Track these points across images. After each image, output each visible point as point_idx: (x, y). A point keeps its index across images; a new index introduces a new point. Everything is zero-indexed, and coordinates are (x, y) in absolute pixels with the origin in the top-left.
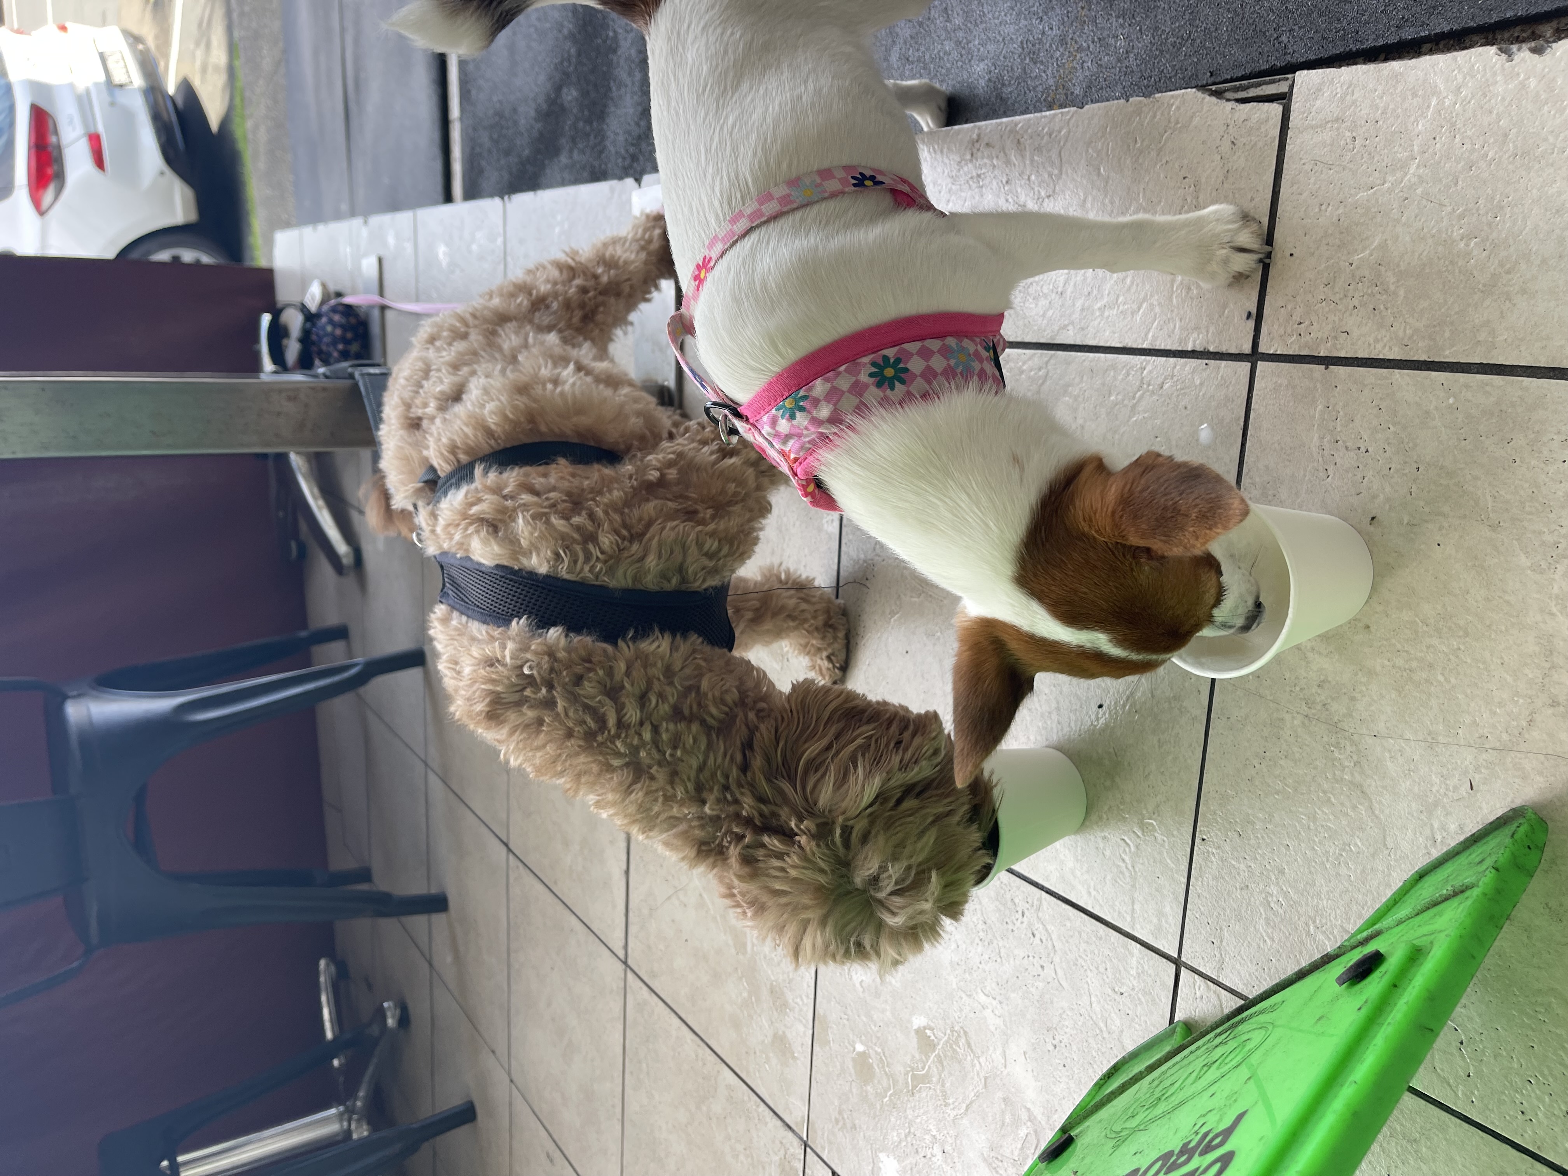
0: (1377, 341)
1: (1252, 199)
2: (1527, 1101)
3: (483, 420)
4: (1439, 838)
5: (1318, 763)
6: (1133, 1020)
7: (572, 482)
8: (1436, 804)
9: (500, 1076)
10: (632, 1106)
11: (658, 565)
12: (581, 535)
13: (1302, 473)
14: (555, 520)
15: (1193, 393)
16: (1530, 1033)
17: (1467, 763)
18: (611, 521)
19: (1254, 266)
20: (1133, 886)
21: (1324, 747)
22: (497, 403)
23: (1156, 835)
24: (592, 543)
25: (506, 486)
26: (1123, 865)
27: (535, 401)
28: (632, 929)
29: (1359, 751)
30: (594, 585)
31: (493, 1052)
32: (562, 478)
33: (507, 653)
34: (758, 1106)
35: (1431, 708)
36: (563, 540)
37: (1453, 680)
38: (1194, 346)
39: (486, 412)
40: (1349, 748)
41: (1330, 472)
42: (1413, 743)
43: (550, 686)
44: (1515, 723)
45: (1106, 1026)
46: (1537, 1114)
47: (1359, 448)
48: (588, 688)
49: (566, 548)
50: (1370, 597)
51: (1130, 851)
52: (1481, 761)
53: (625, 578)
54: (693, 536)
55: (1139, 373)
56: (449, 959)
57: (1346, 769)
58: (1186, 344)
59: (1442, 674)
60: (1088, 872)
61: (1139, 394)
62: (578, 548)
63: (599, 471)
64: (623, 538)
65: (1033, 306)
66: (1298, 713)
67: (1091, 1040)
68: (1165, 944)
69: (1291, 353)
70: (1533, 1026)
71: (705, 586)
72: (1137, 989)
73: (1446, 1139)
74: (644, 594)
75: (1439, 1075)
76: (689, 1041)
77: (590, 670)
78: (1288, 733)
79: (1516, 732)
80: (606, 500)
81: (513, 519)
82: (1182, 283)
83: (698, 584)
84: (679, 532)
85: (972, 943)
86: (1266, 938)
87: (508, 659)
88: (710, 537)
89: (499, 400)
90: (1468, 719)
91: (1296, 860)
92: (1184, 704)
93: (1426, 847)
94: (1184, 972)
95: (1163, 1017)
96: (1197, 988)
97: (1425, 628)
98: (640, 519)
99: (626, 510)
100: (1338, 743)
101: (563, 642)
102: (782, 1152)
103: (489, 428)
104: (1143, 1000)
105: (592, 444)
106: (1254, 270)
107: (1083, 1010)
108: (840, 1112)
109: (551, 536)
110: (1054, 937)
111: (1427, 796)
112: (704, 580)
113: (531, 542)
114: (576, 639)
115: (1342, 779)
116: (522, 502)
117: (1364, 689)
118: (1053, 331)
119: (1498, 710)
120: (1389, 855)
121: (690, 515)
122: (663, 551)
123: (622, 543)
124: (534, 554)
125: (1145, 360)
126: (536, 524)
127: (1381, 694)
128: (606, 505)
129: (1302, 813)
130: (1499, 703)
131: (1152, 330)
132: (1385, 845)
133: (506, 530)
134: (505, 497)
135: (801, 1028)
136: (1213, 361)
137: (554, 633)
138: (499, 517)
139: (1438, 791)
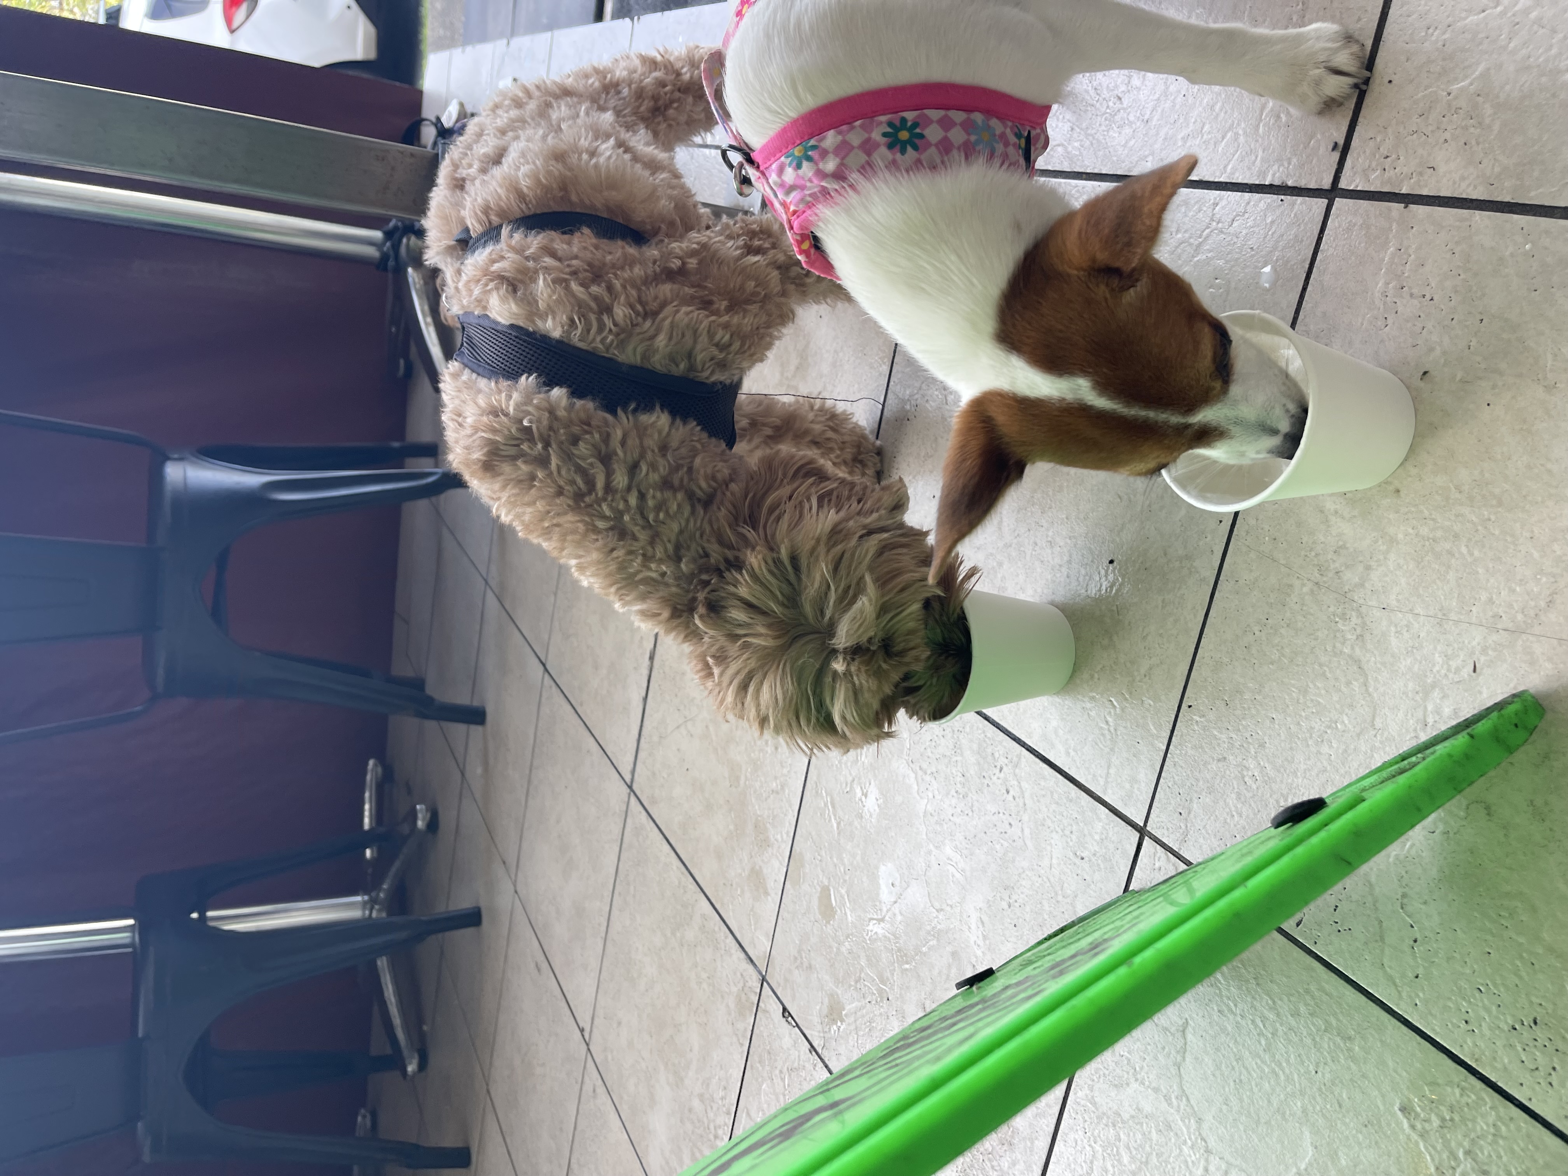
0: (1463, 178)
1: (1359, 19)
2: (1473, 1010)
3: (517, 182)
4: (1430, 720)
5: (1319, 634)
6: (1089, 886)
7: (594, 254)
8: (1434, 686)
9: (506, 886)
10: (616, 926)
11: (667, 346)
12: (597, 304)
13: (1360, 320)
14: (574, 286)
15: (1262, 232)
16: (1489, 937)
17: (1474, 643)
18: (627, 296)
19: (1348, 91)
20: (1112, 750)
21: (1329, 617)
22: (532, 166)
23: (1144, 699)
24: (607, 314)
25: (529, 248)
26: (1106, 727)
27: (570, 169)
28: (641, 755)
29: (1364, 623)
30: (604, 357)
31: (504, 863)
32: (585, 248)
33: (512, 403)
34: (726, 937)
35: (1448, 582)
36: (580, 307)
37: (1476, 553)
38: (1273, 180)
39: (520, 174)
40: (1354, 620)
41: (1390, 321)
42: (1422, 618)
43: (547, 445)
44: (1532, 603)
45: (1062, 890)
46: (1481, 1025)
47: (1424, 296)
48: (583, 448)
49: (582, 316)
50: (1406, 460)
51: (1115, 714)
52: (1490, 642)
53: (635, 354)
54: (705, 323)
55: (1210, 210)
56: (479, 771)
57: (1348, 642)
58: (1264, 178)
59: (1467, 546)
60: (1070, 732)
61: (1207, 231)
62: (593, 317)
63: (623, 248)
64: (637, 314)
65: (1116, 135)
66: (1309, 580)
67: (1045, 903)
68: (1133, 811)
69: (1372, 189)
70: (1494, 931)
71: (713, 379)
72: (1098, 855)
73: (1381, 1041)
74: (652, 373)
75: (1385, 972)
76: (675, 868)
77: (587, 432)
78: (1295, 600)
79: (1532, 613)
80: (626, 276)
81: (534, 280)
82: (1272, 110)
83: (706, 374)
84: (692, 318)
85: (948, 794)
86: (1234, 813)
87: (511, 410)
88: (723, 329)
89: (534, 163)
90: (1484, 596)
91: (1279, 735)
92: (1195, 564)
93: (1415, 730)
94: (1147, 841)
95: (1119, 886)
96: (1157, 859)
97: (1458, 495)
98: (656, 298)
99: (643, 288)
100: (1344, 614)
101: (564, 402)
102: (741, 984)
103: (522, 192)
104: (1102, 866)
105: (621, 221)
106: (1348, 97)
107: (1043, 872)
108: (799, 952)
109: (569, 301)
110: (1027, 795)
111: (1426, 676)
112: (712, 373)
113: (548, 305)
114: (579, 403)
115: (1341, 652)
116: (544, 264)
117: (1381, 557)
118: (1131, 163)
119: (1518, 589)
120: (1375, 736)
121: (706, 304)
122: (674, 334)
123: (636, 318)
124: (550, 317)
125: (1219, 195)
126: (555, 288)
127: (1398, 564)
128: (625, 280)
129: (1293, 686)
130: (1521, 580)
131: (1232, 162)
132: (1373, 725)
133: (526, 290)
134: (527, 258)
135: (776, 864)
136: (1289, 197)
137: (557, 392)
138: (520, 277)
139: (1438, 672)
